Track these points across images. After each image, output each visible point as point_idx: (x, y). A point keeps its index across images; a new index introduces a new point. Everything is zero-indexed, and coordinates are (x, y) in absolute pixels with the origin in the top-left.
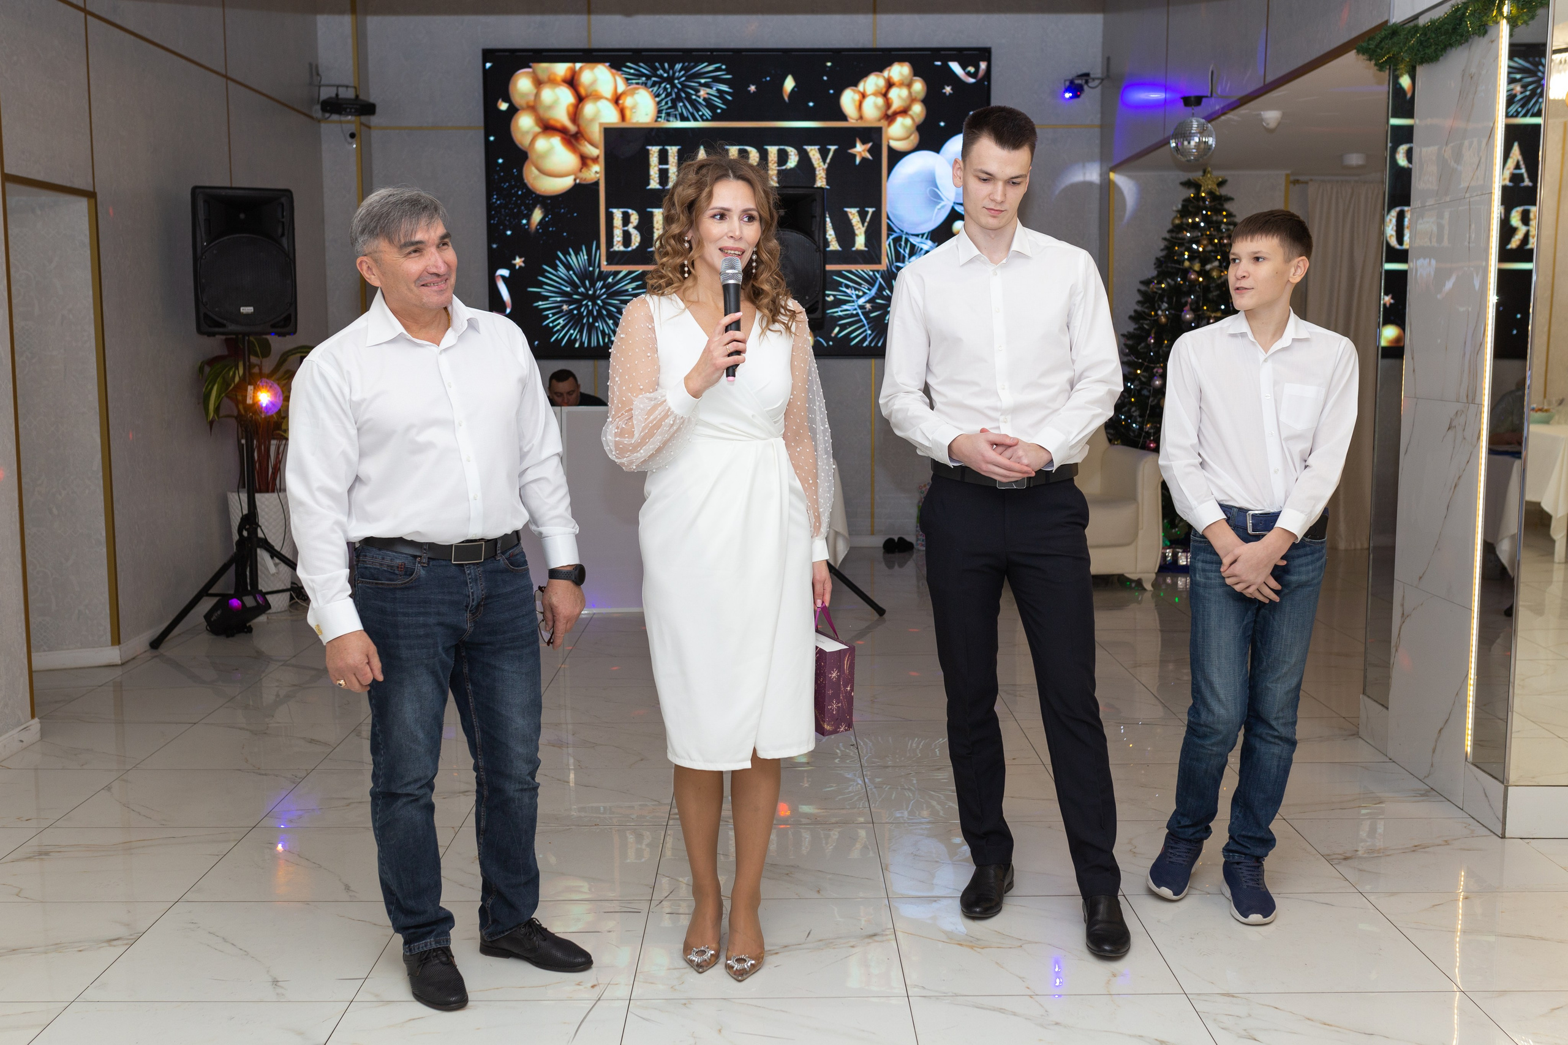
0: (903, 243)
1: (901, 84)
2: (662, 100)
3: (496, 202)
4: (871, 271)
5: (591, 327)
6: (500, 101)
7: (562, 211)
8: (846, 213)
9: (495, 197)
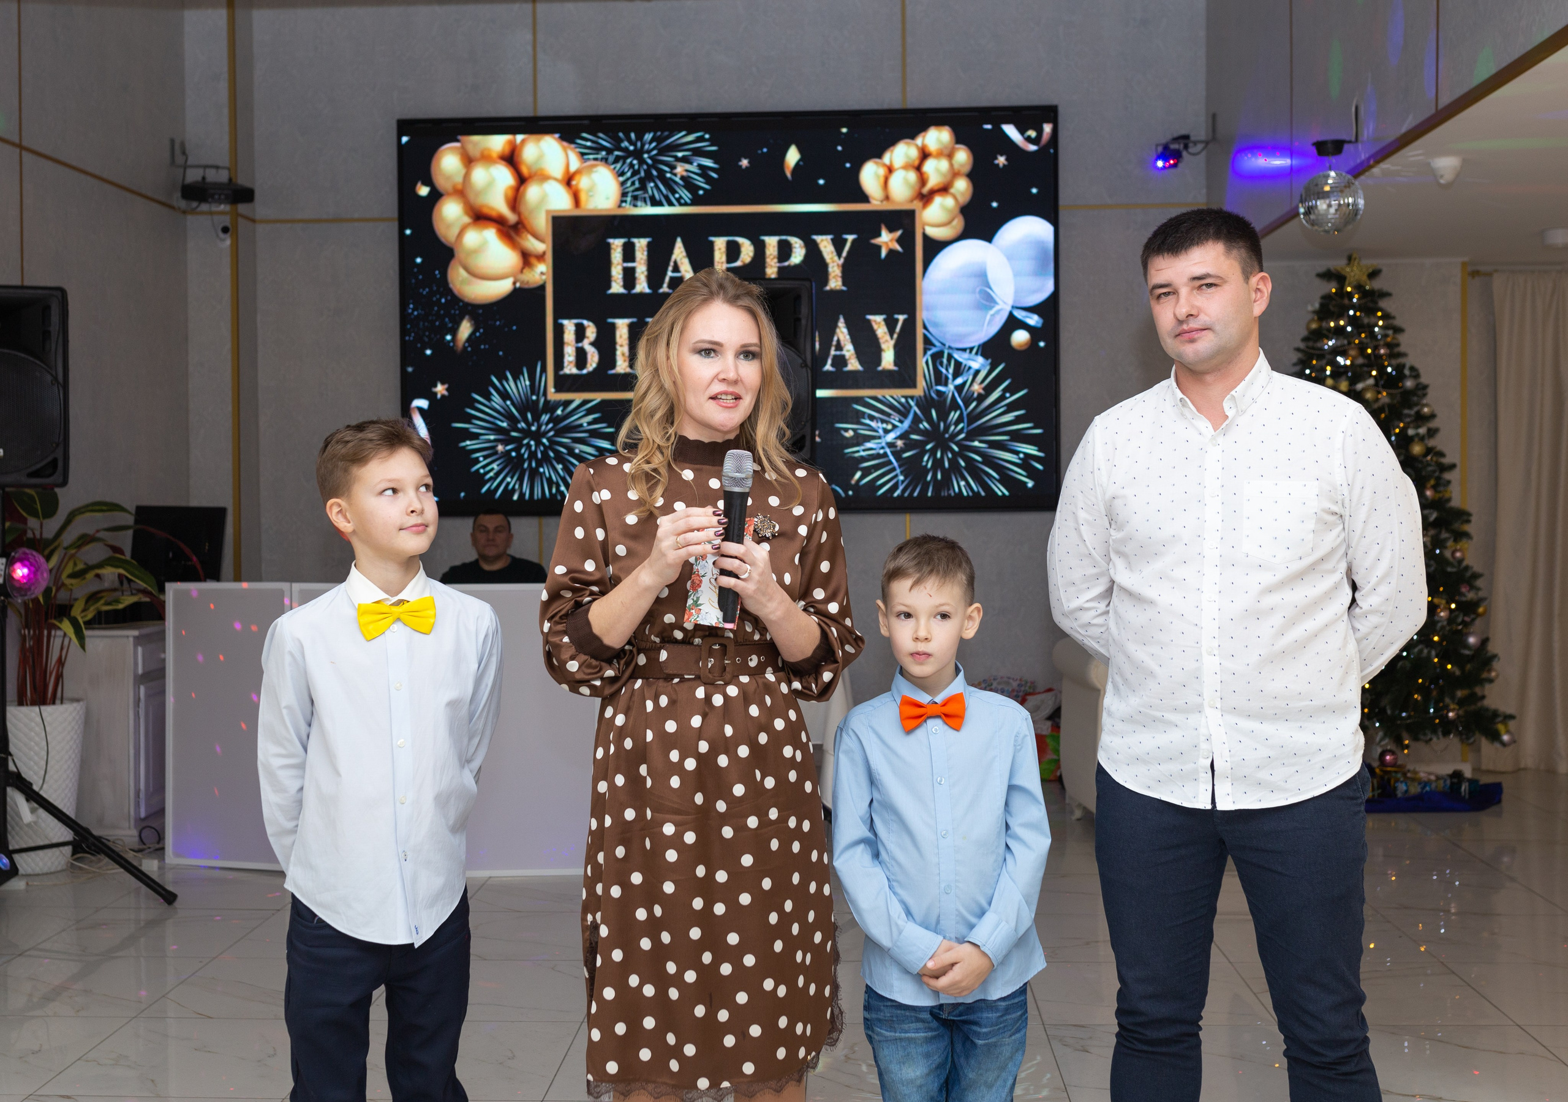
0: (945, 361)
1: (940, 154)
2: (628, 179)
3: (412, 313)
4: (903, 397)
5: (534, 474)
6: (419, 184)
7: (498, 323)
8: (869, 321)
9: (411, 306)
